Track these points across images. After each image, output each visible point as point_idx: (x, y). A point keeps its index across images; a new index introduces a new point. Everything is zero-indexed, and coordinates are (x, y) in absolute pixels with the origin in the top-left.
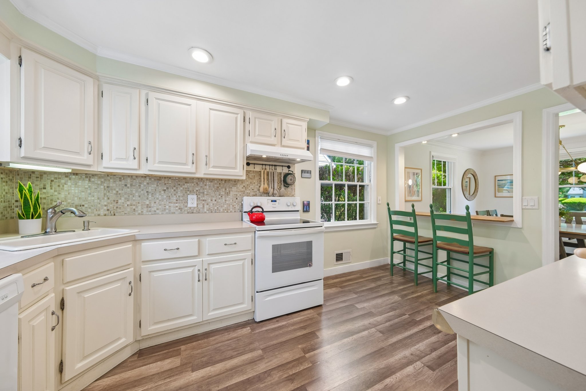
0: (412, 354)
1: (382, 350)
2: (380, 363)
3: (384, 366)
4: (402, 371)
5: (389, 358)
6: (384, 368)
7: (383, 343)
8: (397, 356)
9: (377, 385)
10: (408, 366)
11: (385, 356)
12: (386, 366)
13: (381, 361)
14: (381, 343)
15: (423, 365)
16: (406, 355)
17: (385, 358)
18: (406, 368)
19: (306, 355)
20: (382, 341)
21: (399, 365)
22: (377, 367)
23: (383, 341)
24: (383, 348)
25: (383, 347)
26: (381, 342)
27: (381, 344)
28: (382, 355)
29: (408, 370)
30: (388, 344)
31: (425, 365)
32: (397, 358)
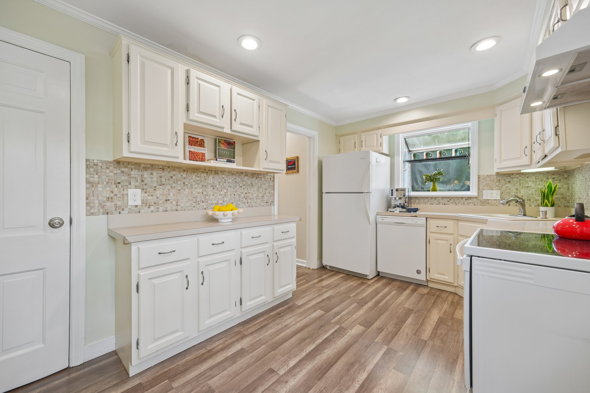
0: (287, 382)
1: (320, 376)
2: (320, 359)
3: (317, 358)
4: (300, 359)
5: (311, 368)
6: (316, 356)
7: (320, 388)
8: (303, 374)
9: (320, 342)
10: (294, 365)
11: (316, 369)
12: (315, 359)
13: (319, 362)
14: (322, 386)
15: (278, 372)
16: (293, 379)
17: (316, 367)
18: (296, 362)
19: (387, 347)
20: (322, 391)
21: (303, 364)
22: (322, 355)
23: (320, 391)
24: (319, 380)
25: (319, 382)
26: (322, 389)
27: (322, 384)
28: (320, 369)
29: (295, 361)
30: (313, 388)
31: (277, 372)
32: (304, 371)
